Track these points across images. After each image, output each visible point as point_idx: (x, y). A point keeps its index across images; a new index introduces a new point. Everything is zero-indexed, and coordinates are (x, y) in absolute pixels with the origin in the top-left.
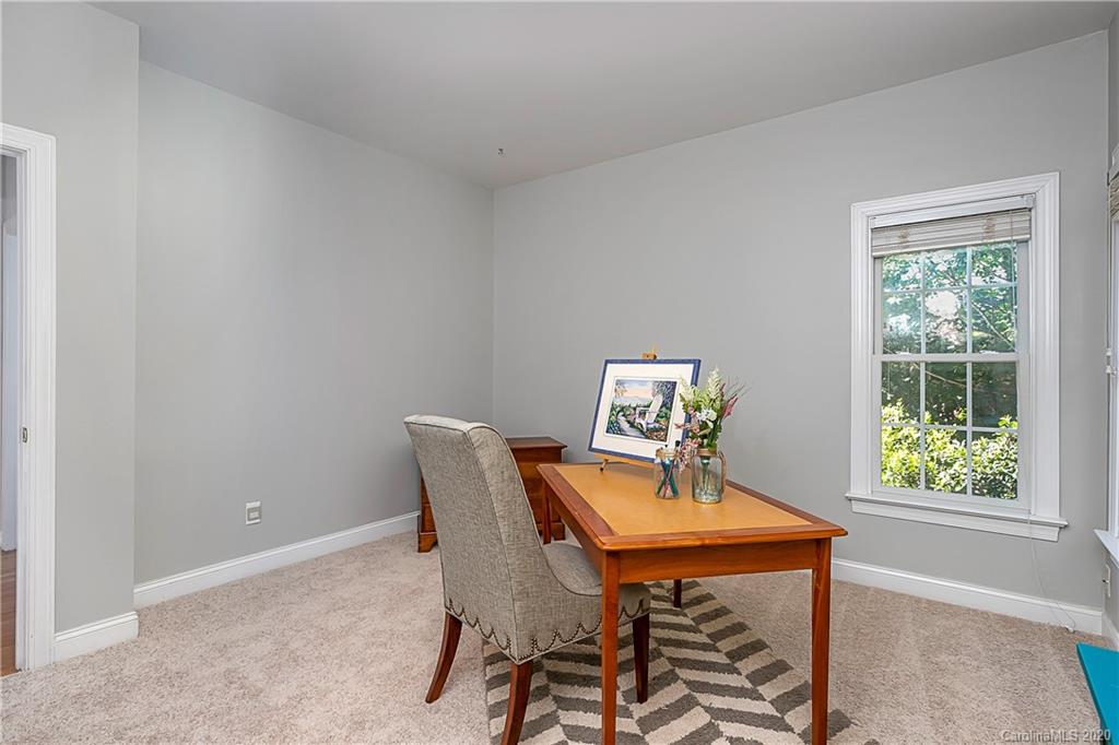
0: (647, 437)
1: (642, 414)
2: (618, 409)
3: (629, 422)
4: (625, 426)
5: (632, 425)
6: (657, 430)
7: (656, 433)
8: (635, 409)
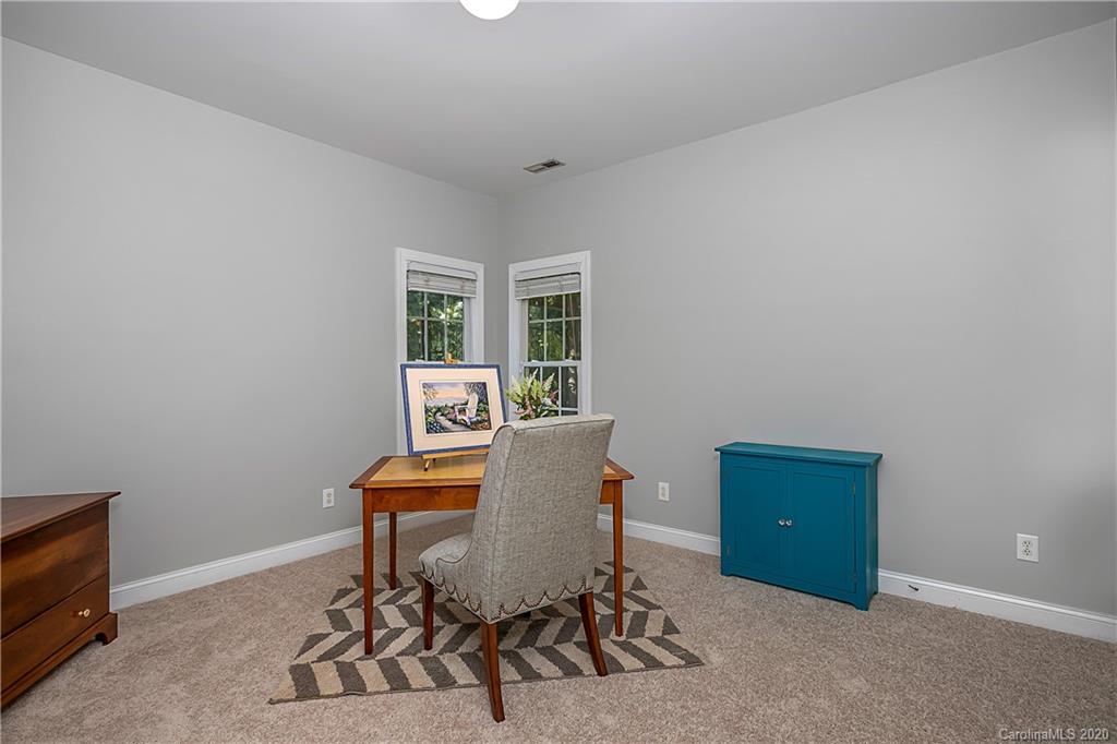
0: (473, 429)
1: (463, 411)
2: (434, 410)
3: (450, 420)
4: (448, 424)
5: (454, 422)
6: (480, 422)
7: (481, 424)
8: (452, 408)
